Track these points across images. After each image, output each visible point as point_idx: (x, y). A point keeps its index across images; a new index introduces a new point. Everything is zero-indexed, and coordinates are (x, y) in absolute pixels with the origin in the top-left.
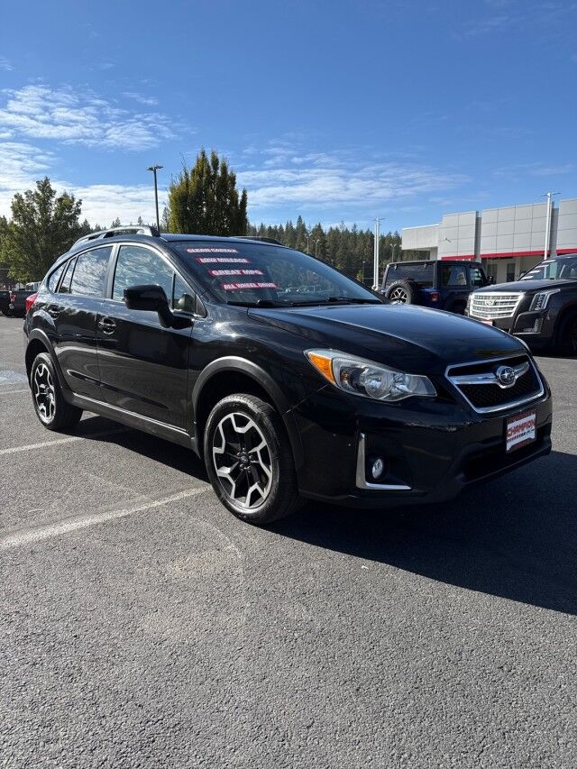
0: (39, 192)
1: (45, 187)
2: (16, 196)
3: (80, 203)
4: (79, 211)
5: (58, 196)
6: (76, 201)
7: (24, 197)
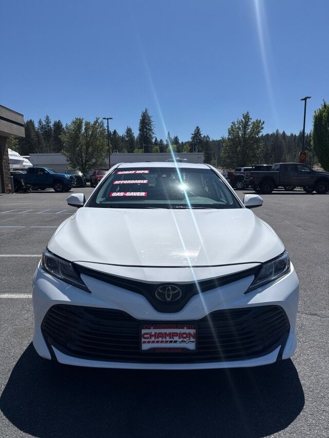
0: (243, 120)
1: (247, 117)
2: (232, 123)
3: (264, 123)
4: (262, 128)
5: (252, 121)
6: (262, 122)
7: (236, 123)
